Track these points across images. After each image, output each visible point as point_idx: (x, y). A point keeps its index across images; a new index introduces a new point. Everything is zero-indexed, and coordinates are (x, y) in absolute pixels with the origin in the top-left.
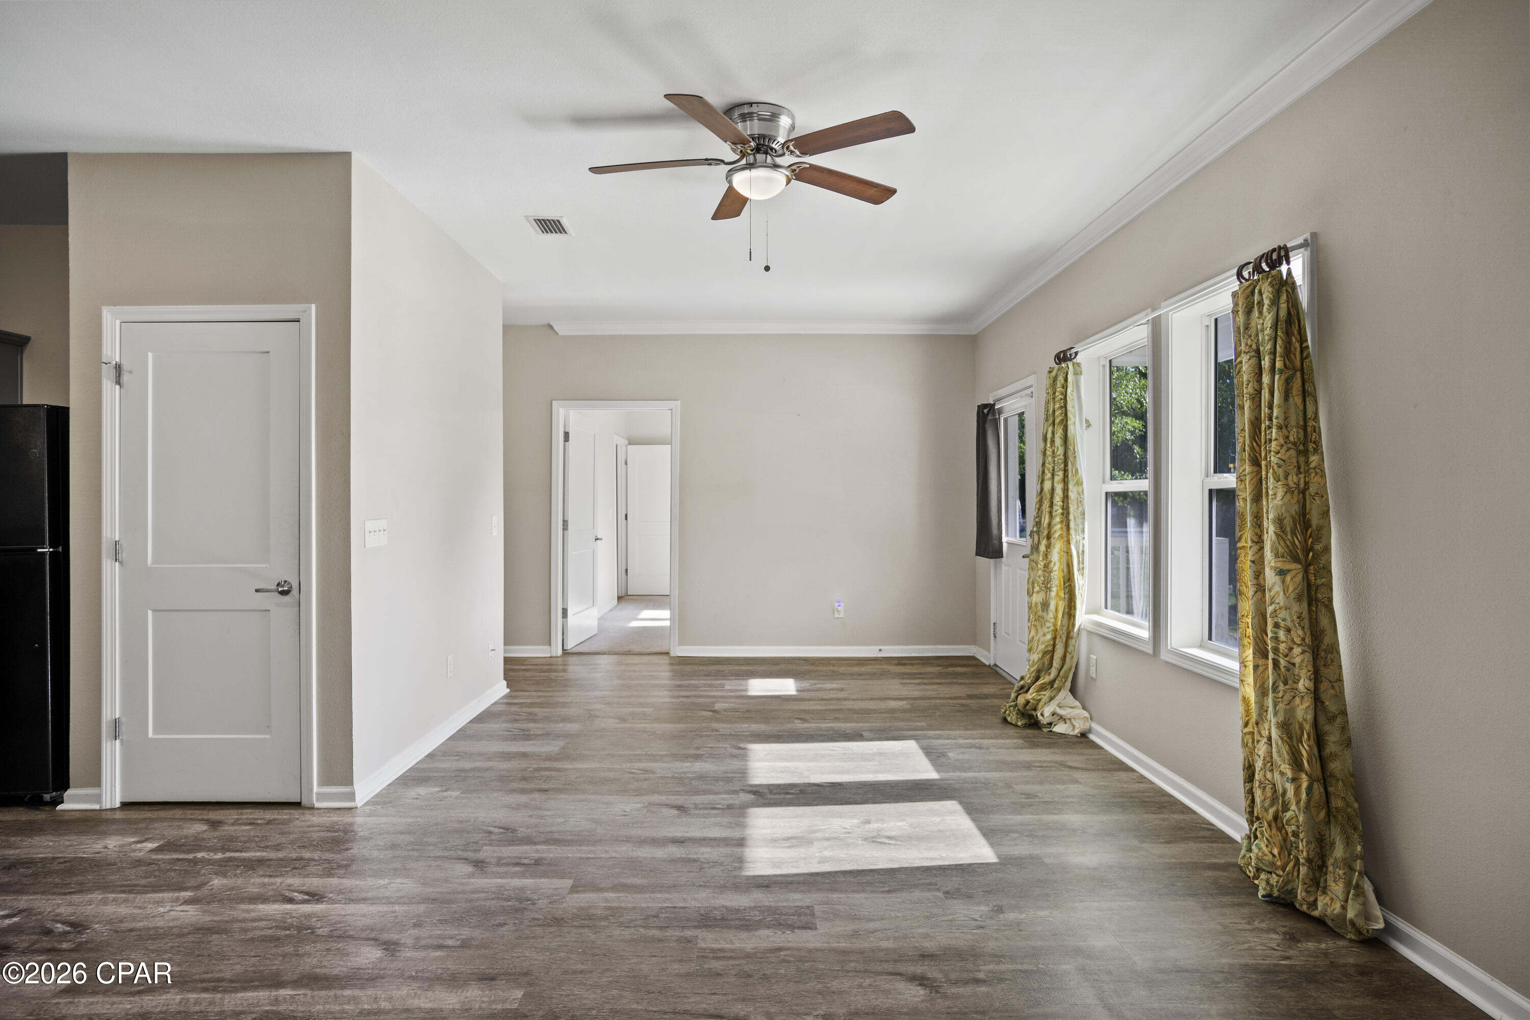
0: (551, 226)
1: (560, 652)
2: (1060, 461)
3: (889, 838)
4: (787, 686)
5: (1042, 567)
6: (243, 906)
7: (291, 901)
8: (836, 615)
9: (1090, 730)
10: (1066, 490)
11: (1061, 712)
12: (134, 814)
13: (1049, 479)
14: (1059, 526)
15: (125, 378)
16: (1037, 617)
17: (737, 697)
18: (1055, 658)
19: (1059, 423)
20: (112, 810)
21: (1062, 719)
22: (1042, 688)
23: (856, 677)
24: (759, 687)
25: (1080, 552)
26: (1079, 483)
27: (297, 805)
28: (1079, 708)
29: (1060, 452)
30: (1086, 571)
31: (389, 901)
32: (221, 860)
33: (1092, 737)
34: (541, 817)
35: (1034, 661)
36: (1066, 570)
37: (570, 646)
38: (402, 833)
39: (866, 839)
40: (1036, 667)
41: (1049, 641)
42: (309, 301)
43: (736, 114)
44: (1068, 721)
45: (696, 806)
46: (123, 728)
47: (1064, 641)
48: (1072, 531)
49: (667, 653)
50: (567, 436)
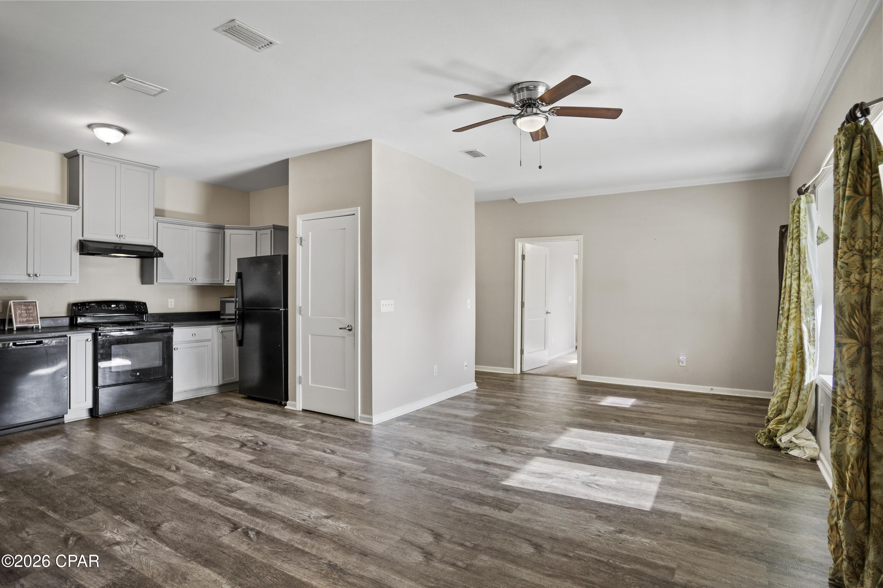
0: (474, 154)
1: (519, 372)
2: (796, 265)
3: (597, 485)
4: (627, 402)
5: (783, 339)
6: (310, 450)
7: (325, 452)
8: (681, 364)
9: (818, 458)
10: (799, 286)
11: (794, 440)
12: (307, 414)
13: (789, 278)
14: (794, 310)
15: (303, 243)
16: (779, 373)
17: (592, 404)
18: (789, 402)
19: (796, 238)
20: (299, 411)
21: (797, 446)
22: (780, 422)
23: (680, 403)
24: (610, 401)
25: (811, 329)
26: (809, 280)
27: (353, 420)
28: (813, 441)
29: (796, 258)
30: (818, 343)
31: (354, 459)
32: (316, 434)
33: (819, 463)
34: (438, 442)
35: (774, 403)
36: (798, 341)
37: (525, 369)
38: (380, 437)
39: (583, 483)
40: (776, 407)
41: (785, 390)
42: (358, 206)
43: (515, 89)
44: (801, 448)
45: (512, 451)
46: (302, 380)
47: (796, 391)
48: (803, 315)
49: (576, 378)
50: (523, 257)
